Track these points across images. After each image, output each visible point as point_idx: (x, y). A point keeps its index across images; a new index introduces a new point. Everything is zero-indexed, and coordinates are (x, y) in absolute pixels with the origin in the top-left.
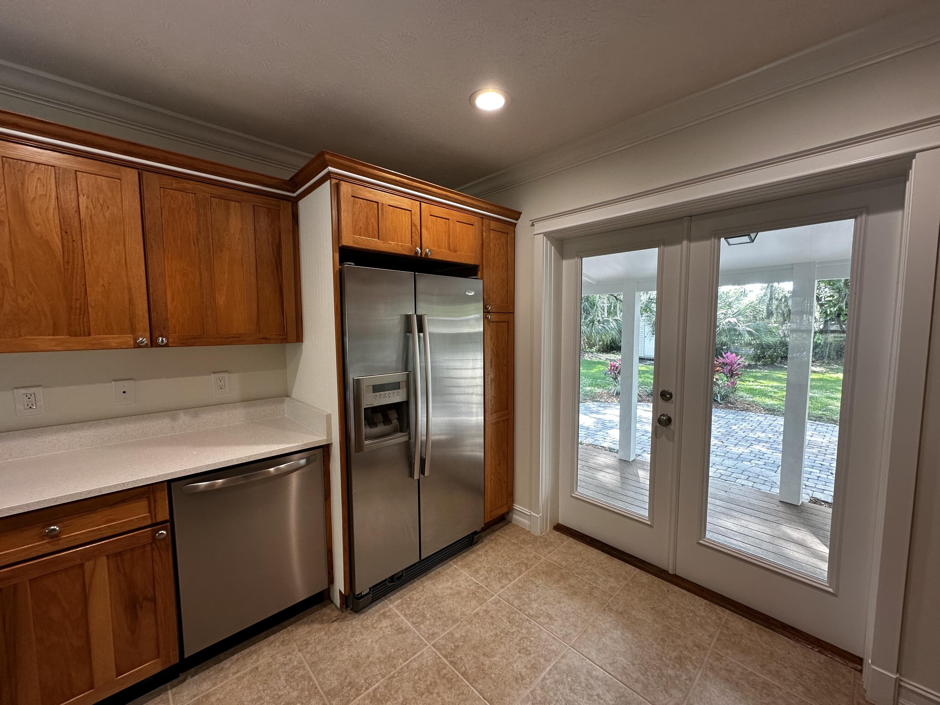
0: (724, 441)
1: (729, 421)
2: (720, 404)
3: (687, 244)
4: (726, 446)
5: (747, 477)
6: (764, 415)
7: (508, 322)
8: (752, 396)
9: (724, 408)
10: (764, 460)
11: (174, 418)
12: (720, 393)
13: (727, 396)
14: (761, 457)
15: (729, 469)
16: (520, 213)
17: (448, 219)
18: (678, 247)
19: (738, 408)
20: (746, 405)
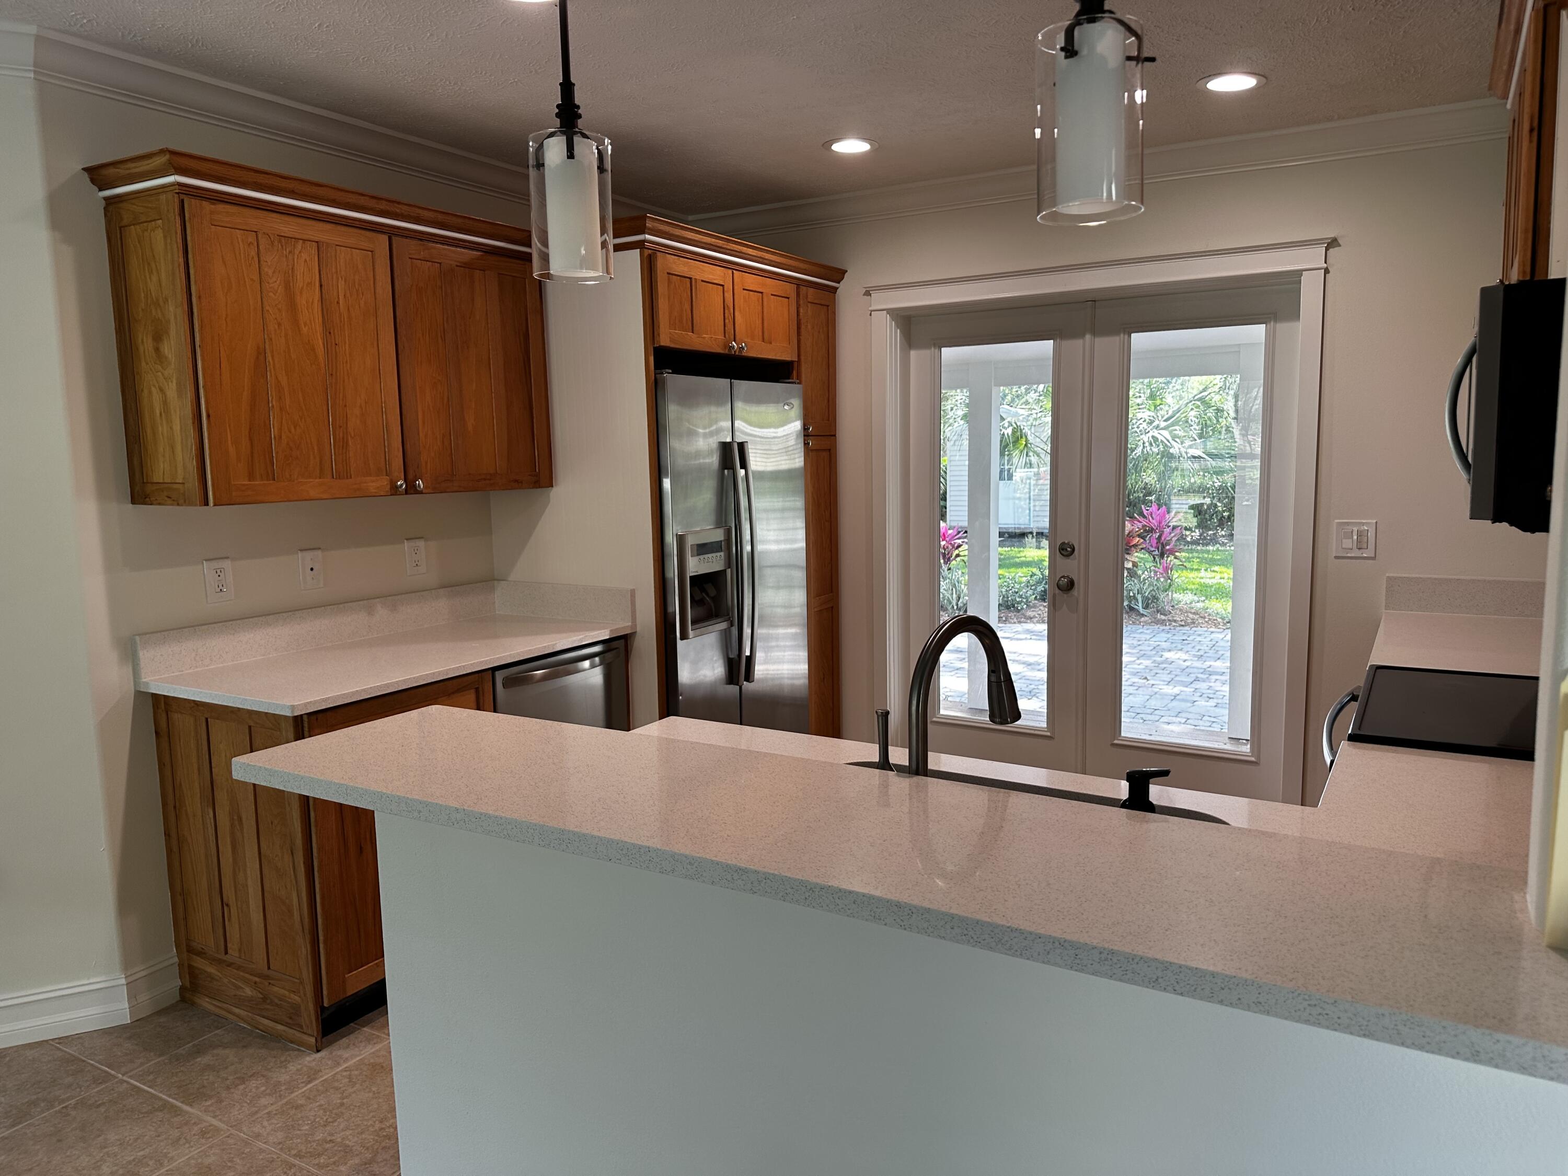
0: (1149, 678)
1: (1159, 645)
2: (1143, 615)
3: (1092, 339)
4: (1153, 685)
5: (1185, 720)
6: (1222, 630)
7: (830, 450)
8: (1203, 598)
9: (1149, 624)
10: (1215, 701)
11: (370, 611)
12: (1141, 593)
13: (1154, 597)
14: (1211, 696)
15: (1157, 712)
16: (844, 272)
17: (762, 293)
18: (1079, 342)
19: (1175, 621)
20: (1191, 616)
